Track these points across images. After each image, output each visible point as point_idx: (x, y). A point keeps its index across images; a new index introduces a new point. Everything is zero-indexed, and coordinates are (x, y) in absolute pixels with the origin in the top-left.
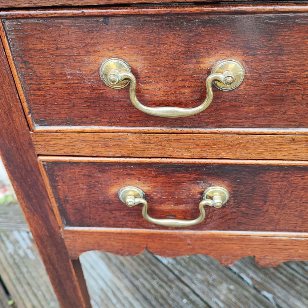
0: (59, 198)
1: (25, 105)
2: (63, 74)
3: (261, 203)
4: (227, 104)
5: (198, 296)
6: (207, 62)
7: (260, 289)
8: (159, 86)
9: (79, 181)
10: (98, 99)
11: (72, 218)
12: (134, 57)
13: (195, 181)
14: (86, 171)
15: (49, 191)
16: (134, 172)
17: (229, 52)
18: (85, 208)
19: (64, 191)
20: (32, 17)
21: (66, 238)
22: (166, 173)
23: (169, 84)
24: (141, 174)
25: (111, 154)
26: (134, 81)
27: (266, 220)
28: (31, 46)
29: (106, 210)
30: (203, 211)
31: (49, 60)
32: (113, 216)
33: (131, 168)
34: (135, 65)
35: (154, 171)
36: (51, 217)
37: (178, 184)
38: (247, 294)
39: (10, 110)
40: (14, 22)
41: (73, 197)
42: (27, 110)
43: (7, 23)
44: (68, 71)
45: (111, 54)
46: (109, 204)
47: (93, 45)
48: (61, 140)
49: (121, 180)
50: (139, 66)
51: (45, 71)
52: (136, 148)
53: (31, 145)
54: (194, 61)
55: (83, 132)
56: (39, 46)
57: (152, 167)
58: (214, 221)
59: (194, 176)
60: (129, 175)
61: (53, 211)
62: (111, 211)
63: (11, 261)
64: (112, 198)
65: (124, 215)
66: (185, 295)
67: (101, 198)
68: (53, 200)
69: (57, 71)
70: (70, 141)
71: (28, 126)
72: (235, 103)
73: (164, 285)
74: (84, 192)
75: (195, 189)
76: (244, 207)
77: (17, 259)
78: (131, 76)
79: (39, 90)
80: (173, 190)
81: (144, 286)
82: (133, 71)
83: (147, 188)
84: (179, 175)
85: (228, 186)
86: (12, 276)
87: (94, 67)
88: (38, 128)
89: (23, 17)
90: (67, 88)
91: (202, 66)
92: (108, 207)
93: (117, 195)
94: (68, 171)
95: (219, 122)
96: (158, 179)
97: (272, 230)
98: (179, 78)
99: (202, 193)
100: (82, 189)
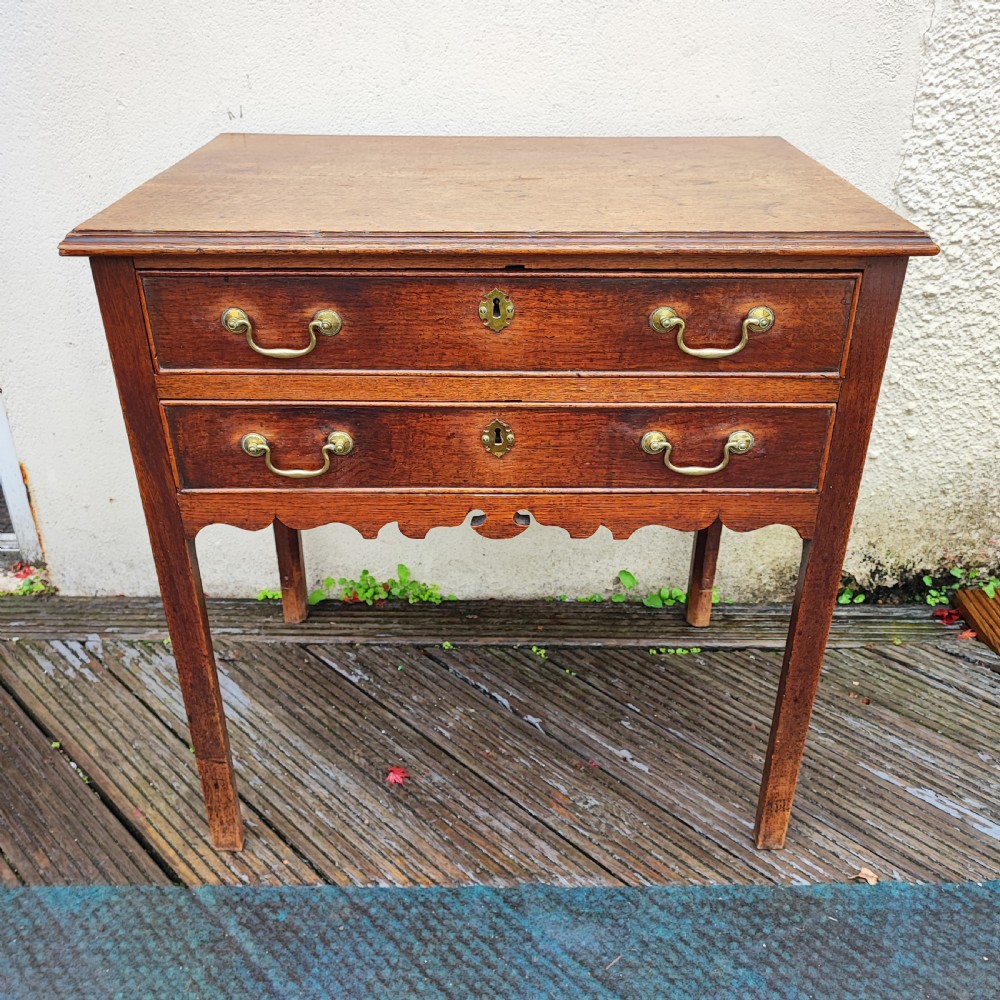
0: (178, 450)
1: (153, 347)
2: (190, 321)
3: (386, 450)
4: (333, 347)
5: (408, 724)
6: (310, 312)
7: (523, 714)
8: (273, 331)
9: (201, 428)
10: (220, 342)
11: (191, 477)
12: (250, 307)
13: (318, 426)
14: (207, 416)
15: (168, 440)
16: (256, 416)
17: (325, 304)
18: (206, 461)
19: (184, 441)
20: (166, 275)
21: (183, 505)
22: (288, 417)
23: (281, 329)
24: (262, 419)
25: (232, 397)
26: (250, 327)
27: (397, 472)
28: (163, 297)
29: (228, 464)
30: (327, 457)
31: (178, 309)
32: (237, 471)
33: (252, 412)
34: (250, 313)
35: (277, 414)
36: (168, 476)
37: (301, 429)
38: (495, 718)
39: (138, 352)
40: (151, 279)
41: (193, 447)
42: (154, 353)
43: (144, 279)
44: (194, 317)
45: (231, 304)
46: (232, 456)
47: (216, 297)
48: (184, 382)
49: (243, 426)
50: (256, 314)
51: (175, 318)
52: (255, 390)
53: (154, 388)
54: (299, 310)
55: (206, 374)
56: (171, 297)
57: (273, 411)
58: (344, 474)
59: (315, 420)
60: (251, 419)
61: (170, 467)
62: (234, 465)
63: (51, 686)
64: (235, 447)
65: (249, 470)
66: (386, 724)
67: (223, 448)
68: (171, 452)
69: (185, 317)
70: (193, 383)
71: (154, 368)
72: (339, 346)
73: (348, 711)
74: (205, 442)
75: (319, 436)
76: (371, 456)
77: (64, 682)
78: (247, 322)
79: (167, 334)
80: (297, 437)
81: (311, 714)
82: (250, 319)
83: (270, 435)
84: (302, 419)
85: (350, 431)
86: (55, 708)
87: (217, 315)
88: (163, 370)
89: (160, 275)
90: (193, 333)
91: (306, 315)
92: (231, 460)
93: (240, 444)
94: (190, 416)
95: (329, 363)
96: (281, 424)
97: (407, 486)
98: (289, 325)
99: (326, 441)
100: (203, 437)
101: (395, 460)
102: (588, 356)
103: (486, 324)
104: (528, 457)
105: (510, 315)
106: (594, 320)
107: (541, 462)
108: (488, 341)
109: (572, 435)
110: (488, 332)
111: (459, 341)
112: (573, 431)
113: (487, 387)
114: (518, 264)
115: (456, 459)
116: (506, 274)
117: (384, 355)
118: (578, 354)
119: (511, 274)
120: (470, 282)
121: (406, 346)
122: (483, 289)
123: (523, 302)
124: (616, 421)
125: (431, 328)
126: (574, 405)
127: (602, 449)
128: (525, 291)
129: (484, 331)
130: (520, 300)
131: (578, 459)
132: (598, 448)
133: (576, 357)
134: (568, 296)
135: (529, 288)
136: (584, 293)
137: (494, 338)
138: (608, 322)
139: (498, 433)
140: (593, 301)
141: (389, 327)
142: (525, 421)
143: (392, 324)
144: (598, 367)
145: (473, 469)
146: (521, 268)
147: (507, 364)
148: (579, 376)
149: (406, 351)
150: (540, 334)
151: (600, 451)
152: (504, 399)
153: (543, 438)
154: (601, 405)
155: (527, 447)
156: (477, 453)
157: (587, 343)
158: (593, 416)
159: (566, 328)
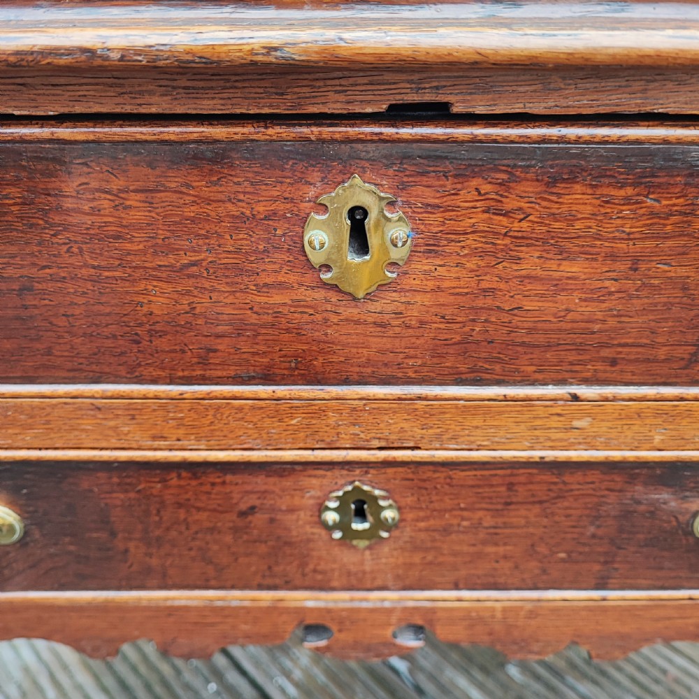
58: (19, 572)
66: (216, 674)
97: (162, 588)
101: (127, 551)
102: (606, 353)
103: (326, 276)
104: (429, 545)
105: (398, 254)
106: (643, 266)
107: (455, 554)
108: (334, 319)
109: (537, 509)
110: (334, 297)
111: (253, 319)
112: (541, 502)
113: (332, 421)
114: (428, 97)
115: (262, 549)
116: (388, 131)
117: (49, 352)
118: (580, 348)
119: (406, 132)
120: (274, 156)
121: (107, 332)
122: (315, 176)
123: (438, 217)
124: (645, 484)
125: (168, 288)
126: (550, 455)
127: (600, 532)
128: (449, 184)
129: (320, 294)
130: (430, 208)
131: (542, 549)
132: (592, 529)
133: (572, 357)
134: (578, 198)
135: (460, 176)
136: (629, 191)
137: (350, 311)
138: (682, 272)
139: (360, 506)
140: (652, 215)
141: (50, 286)
142: (427, 485)
143: (53, 279)
144: (628, 377)
145: (303, 565)
146: (439, 113)
147: (389, 371)
148: (575, 398)
149: (109, 343)
150: (480, 303)
151: (594, 536)
152: (376, 443)
153: (465, 514)
154: (616, 455)
155: (427, 530)
156: (309, 541)
157: (612, 322)
158: (594, 476)
159: (559, 286)
